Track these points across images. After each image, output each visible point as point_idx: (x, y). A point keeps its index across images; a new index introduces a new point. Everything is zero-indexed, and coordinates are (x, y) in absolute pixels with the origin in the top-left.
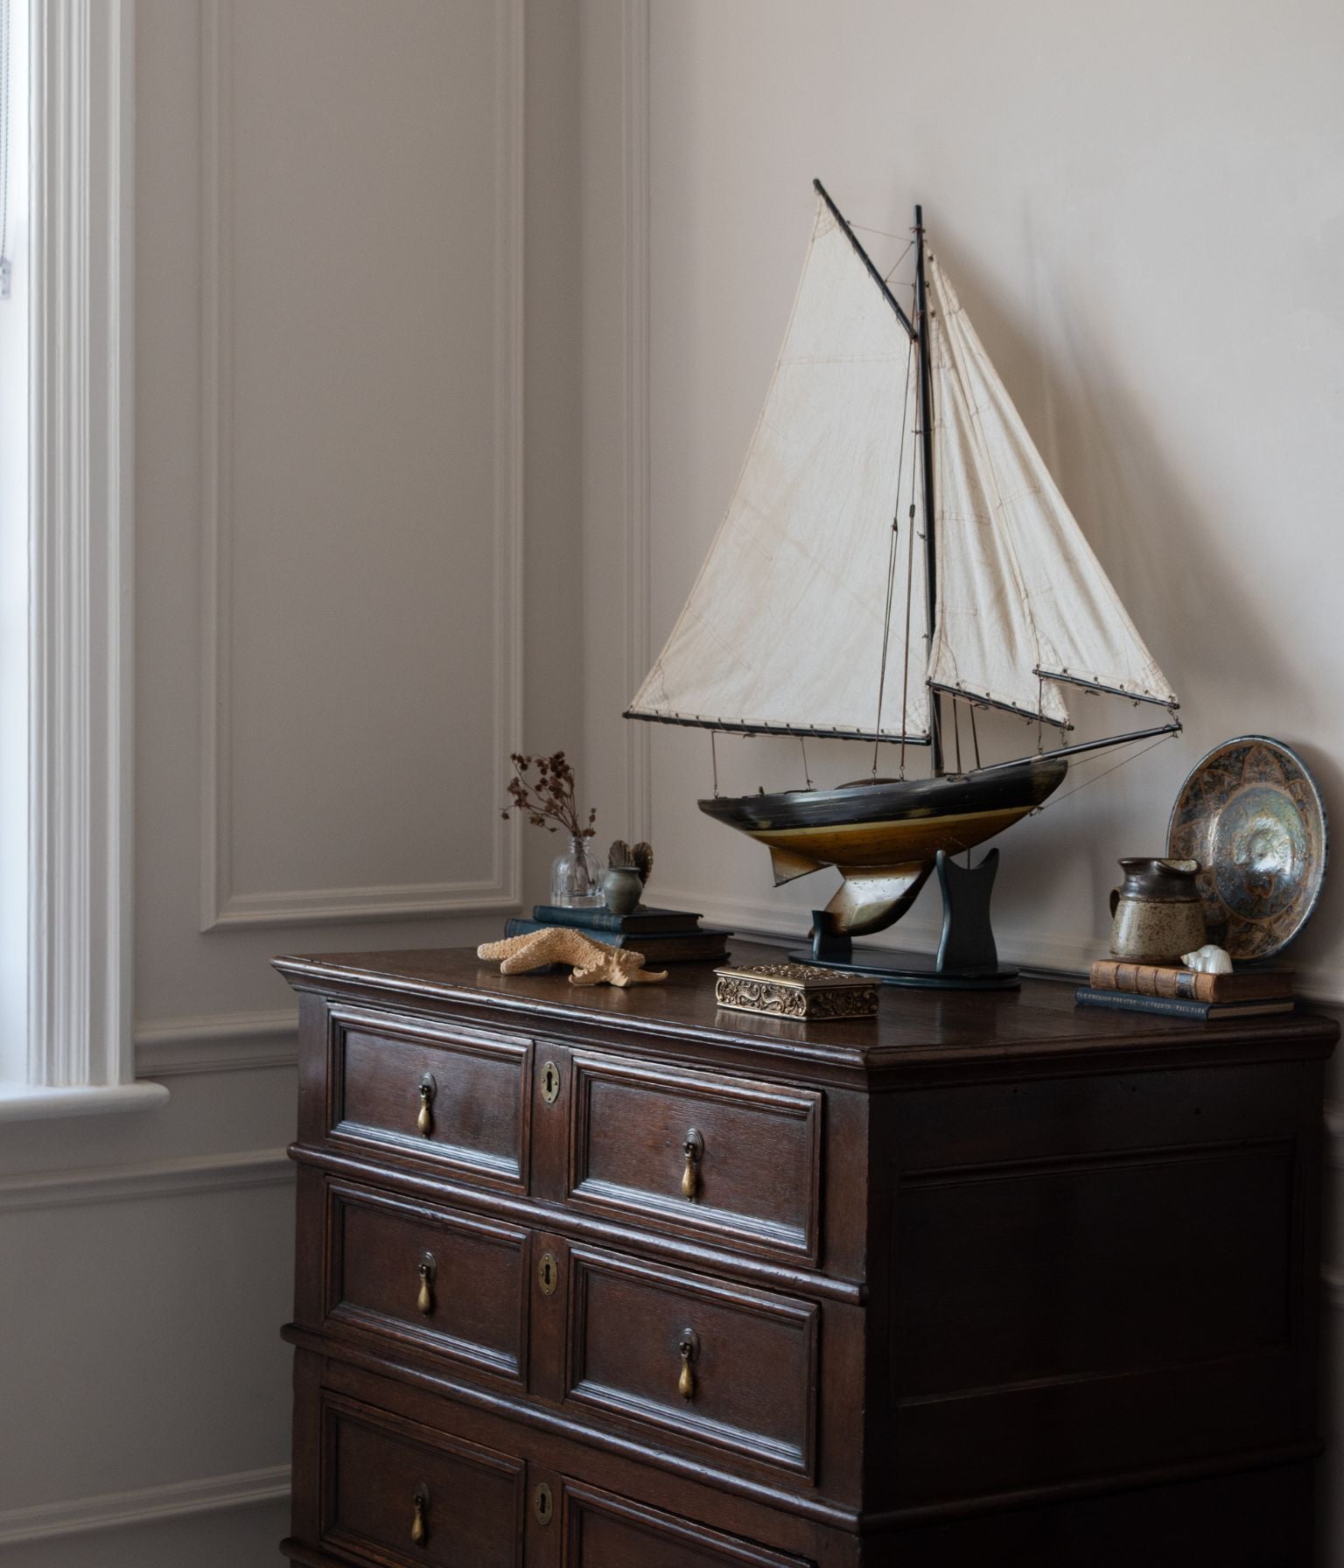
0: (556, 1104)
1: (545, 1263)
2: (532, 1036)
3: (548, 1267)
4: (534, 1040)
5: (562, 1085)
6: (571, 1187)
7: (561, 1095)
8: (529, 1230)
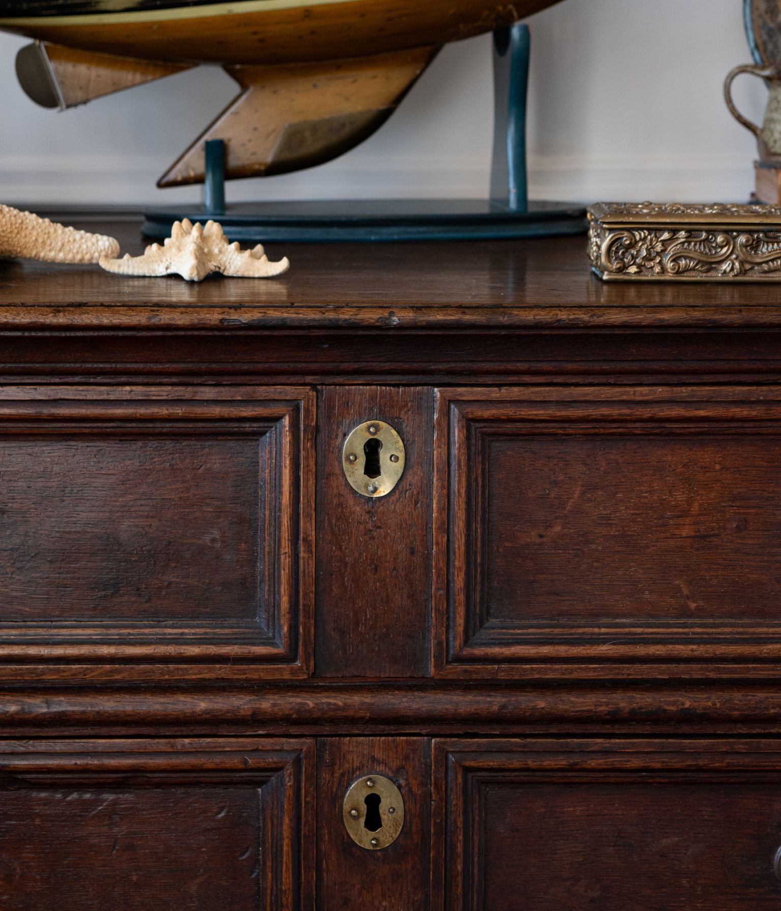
0: (393, 498)
1: (366, 793)
2: (309, 379)
3: (373, 801)
4: (314, 386)
5: (413, 459)
6: (456, 644)
7: (409, 477)
8: (310, 741)
